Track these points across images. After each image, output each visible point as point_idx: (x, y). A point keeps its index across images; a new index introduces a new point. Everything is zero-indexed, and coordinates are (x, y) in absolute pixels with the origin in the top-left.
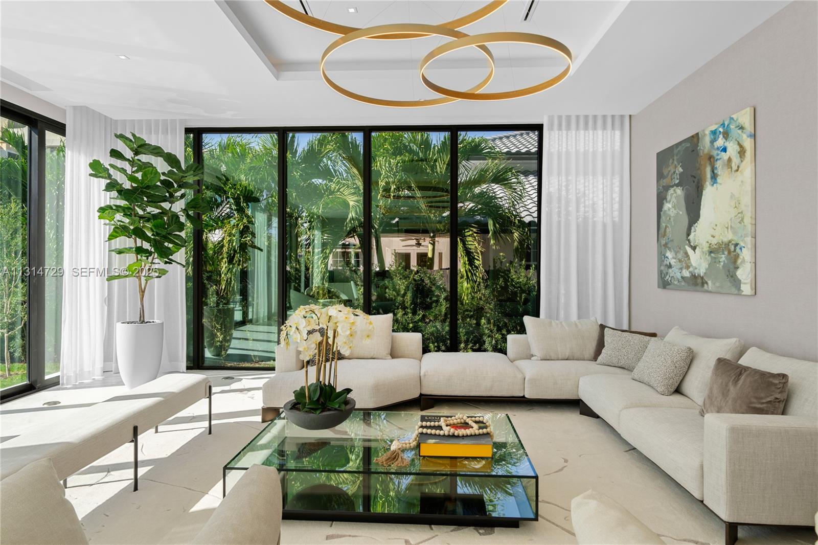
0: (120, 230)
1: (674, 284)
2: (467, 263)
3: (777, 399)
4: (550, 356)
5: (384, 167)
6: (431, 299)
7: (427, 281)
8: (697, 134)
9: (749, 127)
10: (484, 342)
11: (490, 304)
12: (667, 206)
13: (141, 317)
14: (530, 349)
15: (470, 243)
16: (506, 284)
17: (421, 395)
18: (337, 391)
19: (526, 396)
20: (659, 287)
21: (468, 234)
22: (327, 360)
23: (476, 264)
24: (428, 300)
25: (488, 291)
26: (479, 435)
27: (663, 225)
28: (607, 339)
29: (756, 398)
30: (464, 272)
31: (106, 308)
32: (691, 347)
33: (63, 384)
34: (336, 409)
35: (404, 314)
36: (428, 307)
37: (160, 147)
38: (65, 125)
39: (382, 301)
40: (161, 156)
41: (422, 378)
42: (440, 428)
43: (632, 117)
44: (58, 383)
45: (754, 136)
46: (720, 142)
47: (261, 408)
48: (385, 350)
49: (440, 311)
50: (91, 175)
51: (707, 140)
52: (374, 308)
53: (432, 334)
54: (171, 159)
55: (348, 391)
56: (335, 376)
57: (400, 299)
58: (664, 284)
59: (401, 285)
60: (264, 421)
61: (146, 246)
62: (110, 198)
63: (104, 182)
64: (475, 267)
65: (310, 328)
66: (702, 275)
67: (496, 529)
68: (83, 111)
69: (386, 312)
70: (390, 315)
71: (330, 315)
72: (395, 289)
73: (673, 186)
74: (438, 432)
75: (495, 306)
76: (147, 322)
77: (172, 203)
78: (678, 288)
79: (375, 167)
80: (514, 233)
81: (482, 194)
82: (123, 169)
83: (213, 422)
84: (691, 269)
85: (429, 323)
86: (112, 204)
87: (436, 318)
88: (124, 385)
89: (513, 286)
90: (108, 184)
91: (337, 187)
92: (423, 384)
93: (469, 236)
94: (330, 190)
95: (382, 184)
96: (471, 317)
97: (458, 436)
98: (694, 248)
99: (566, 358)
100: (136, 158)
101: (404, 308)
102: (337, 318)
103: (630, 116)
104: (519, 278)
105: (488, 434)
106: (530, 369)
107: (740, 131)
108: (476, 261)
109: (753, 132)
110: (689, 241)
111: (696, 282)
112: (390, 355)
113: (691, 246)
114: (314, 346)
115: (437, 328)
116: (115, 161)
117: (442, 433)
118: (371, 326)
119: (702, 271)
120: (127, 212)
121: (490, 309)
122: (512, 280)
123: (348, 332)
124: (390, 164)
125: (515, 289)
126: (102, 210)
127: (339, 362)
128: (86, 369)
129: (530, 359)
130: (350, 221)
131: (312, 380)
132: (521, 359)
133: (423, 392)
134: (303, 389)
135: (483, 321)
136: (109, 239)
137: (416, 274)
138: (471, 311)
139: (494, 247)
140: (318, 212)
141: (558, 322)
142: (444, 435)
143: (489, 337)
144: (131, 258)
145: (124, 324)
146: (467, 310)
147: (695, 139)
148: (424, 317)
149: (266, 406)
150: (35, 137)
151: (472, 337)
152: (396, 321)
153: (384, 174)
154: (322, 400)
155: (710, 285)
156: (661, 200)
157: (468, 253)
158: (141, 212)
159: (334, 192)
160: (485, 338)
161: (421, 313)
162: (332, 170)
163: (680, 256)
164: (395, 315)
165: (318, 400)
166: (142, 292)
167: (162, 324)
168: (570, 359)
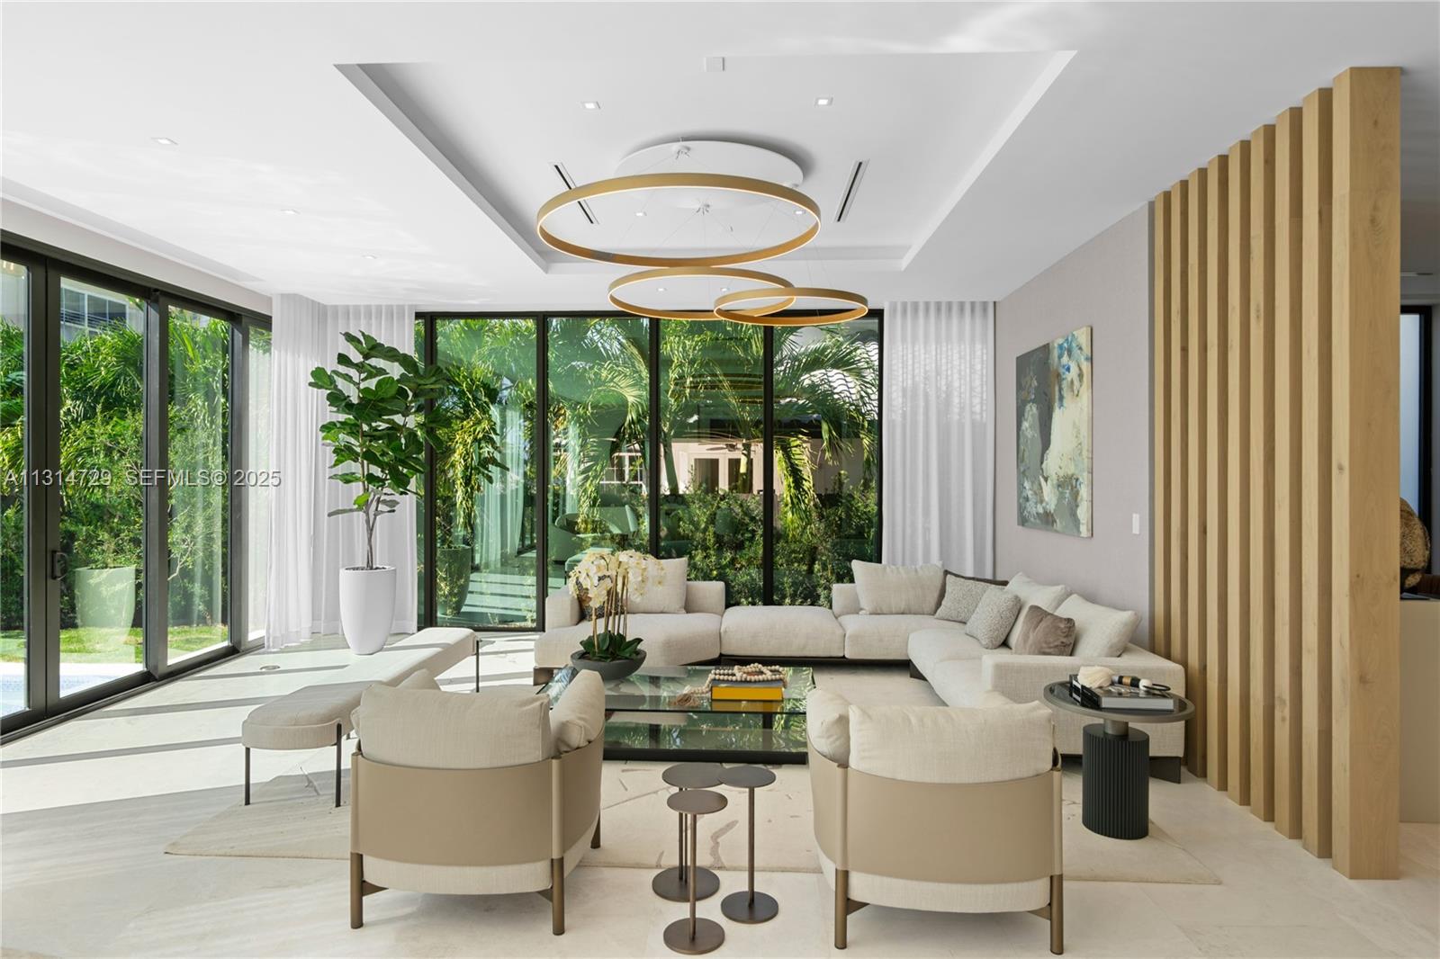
0: (344, 453)
1: (1032, 522)
2: (792, 485)
3: (1063, 643)
4: (881, 609)
5: (676, 352)
6: (742, 535)
7: (738, 510)
8: (1048, 344)
9: (1087, 350)
10: (819, 596)
11: (826, 542)
12: (1026, 425)
13: (368, 562)
14: (859, 603)
15: (797, 457)
16: (849, 516)
17: (721, 655)
18: (627, 640)
19: (846, 656)
20: (1018, 524)
21: (795, 444)
22: (616, 614)
23: (805, 487)
24: (740, 536)
25: (822, 526)
26: (772, 680)
27: (1022, 447)
28: (948, 589)
29: (1046, 642)
30: (789, 499)
31: (312, 550)
32: (1019, 595)
33: (269, 647)
34: (626, 658)
35: (705, 557)
36: (739, 547)
37: (396, 349)
38: (271, 317)
39: (673, 539)
40: (397, 361)
41: (722, 635)
42: (733, 675)
43: (997, 304)
44: (262, 646)
45: (1091, 359)
46: (1065, 359)
47: (532, 670)
48: (676, 601)
49: (756, 553)
50: (310, 384)
51: (1056, 353)
52: (664, 549)
53: (744, 585)
54: (405, 360)
55: (639, 641)
56: (625, 625)
57: (699, 535)
58: (1023, 521)
59: (700, 514)
60: (536, 684)
61: (376, 471)
64: (804, 490)
65: (600, 574)
66: (1052, 511)
67: (784, 766)
68: (292, 299)
69: (679, 556)
70: (685, 559)
71: (621, 560)
72: (692, 522)
73: (1029, 402)
74: (730, 678)
75: (834, 545)
76: (377, 568)
78: (1034, 526)
79: (665, 349)
80: (863, 439)
81: (813, 386)
82: (347, 375)
83: (481, 684)
84: (1044, 504)
85: (740, 569)
86: (334, 420)
87: (750, 562)
88: (349, 648)
89: (858, 516)
90: (329, 394)
91: (610, 376)
92: (724, 641)
93: (796, 446)
94: (600, 379)
95: (673, 375)
96: (800, 561)
97: (750, 682)
98: (1046, 480)
99: (902, 611)
100: (367, 362)
101: (706, 548)
102: (628, 563)
103: (995, 303)
104: (867, 506)
105: (781, 680)
106: (852, 624)
107: (1079, 351)
108: (804, 482)
109: (1090, 355)
110: (1042, 469)
111: (1047, 519)
112: (685, 609)
113: (1043, 477)
114: (605, 592)
115: (751, 577)
116: (342, 369)
117: (734, 678)
118: (663, 572)
119: (1052, 507)
120: (353, 429)
121: (825, 548)
122: (857, 509)
123: (640, 579)
124: (684, 348)
125: (862, 522)
126: (325, 428)
127: (629, 616)
128: (293, 629)
129: (858, 613)
130: (629, 425)
131: (601, 630)
132: (848, 613)
133: (723, 652)
134: (591, 639)
135: (817, 567)
136: (335, 464)
137: (721, 500)
138: (799, 553)
139: (831, 463)
140: (585, 413)
141: (893, 567)
142: (736, 681)
143: (825, 589)
144: (357, 488)
145: (348, 571)
146: (794, 551)
147: (1046, 348)
148: (733, 561)
149: (538, 666)
150: (237, 336)
151: (801, 589)
152: (692, 566)
153: (676, 361)
154: (611, 650)
155: (1058, 525)
156: (1020, 416)
157: (795, 472)
158: (365, 428)
159: (605, 382)
160: (820, 590)
161: (729, 555)
162: (602, 350)
163: (1035, 487)
164: (691, 558)
165: (607, 649)
166: (371, 530)
167: (395, 570)
168: (906, 614)
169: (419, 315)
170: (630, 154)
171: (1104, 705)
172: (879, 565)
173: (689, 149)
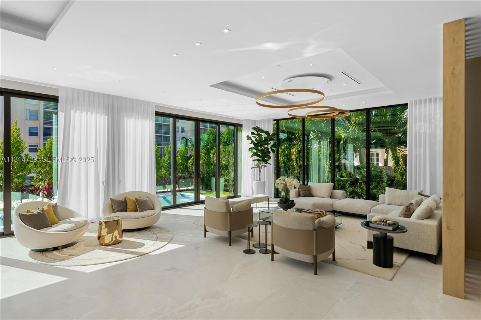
0: (255, 154)
4: (392, 203)
13: (260, 179)
14: (385, 201)
23: (400, 164)
31: (253, 177)
38: (243, 125)
40: (264, 133)
41: (334, 204)
48: (327, 195)
50: (247, 139)
55: (293, 201)
61: (260, 159)
62: (252, 146)
63: (250, 141)
76: (261, 181)
77: (268, 145)
82: (254, 137)
92: (334, 206)
100: (258, 133)
108: (400, 162)
112: (330, 197)
116: (253, 135)
120: (255, 149)
126: (250, 149)
132: (382, 204)
133: (334, 209)
136: (251, 157)
144: (256, 162)
145: (255, 181)
150: (236, 129)
157: (397, 159)
166: (260, 172)
167: (265, 182)
168: (401, 206)
169: (274, 120)
170: (284, 81)
171: (370, 226)
172: (406, 191)
173: (291, 80)
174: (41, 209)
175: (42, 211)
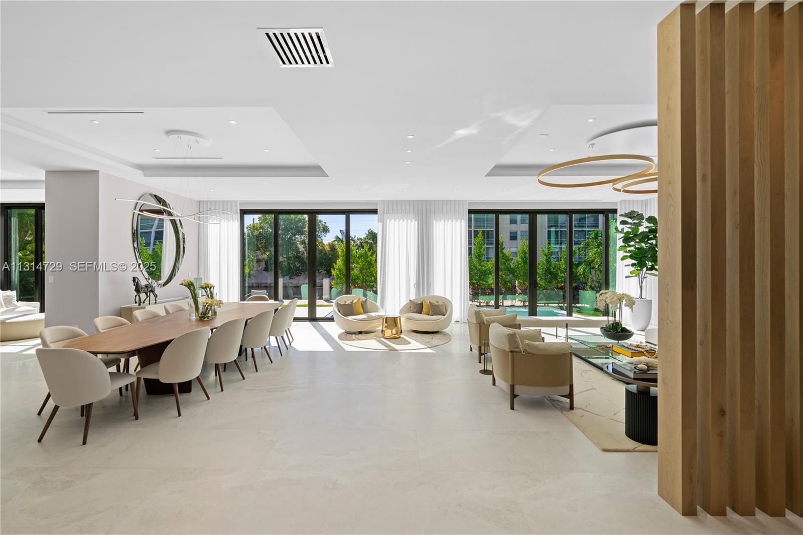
174: (351, 301)
175: (351, 303)
